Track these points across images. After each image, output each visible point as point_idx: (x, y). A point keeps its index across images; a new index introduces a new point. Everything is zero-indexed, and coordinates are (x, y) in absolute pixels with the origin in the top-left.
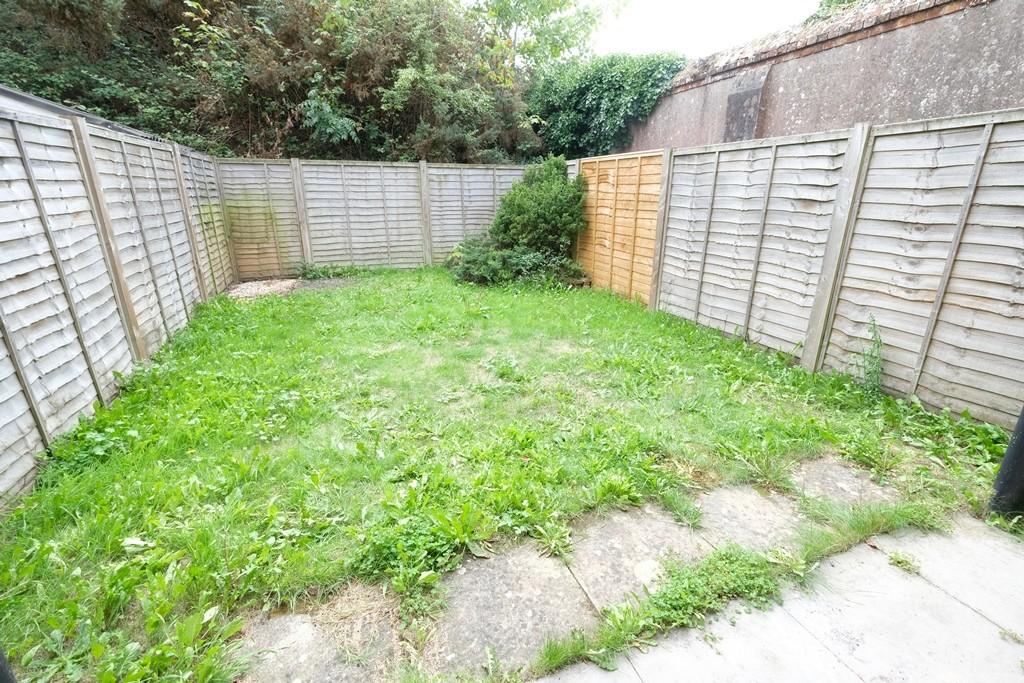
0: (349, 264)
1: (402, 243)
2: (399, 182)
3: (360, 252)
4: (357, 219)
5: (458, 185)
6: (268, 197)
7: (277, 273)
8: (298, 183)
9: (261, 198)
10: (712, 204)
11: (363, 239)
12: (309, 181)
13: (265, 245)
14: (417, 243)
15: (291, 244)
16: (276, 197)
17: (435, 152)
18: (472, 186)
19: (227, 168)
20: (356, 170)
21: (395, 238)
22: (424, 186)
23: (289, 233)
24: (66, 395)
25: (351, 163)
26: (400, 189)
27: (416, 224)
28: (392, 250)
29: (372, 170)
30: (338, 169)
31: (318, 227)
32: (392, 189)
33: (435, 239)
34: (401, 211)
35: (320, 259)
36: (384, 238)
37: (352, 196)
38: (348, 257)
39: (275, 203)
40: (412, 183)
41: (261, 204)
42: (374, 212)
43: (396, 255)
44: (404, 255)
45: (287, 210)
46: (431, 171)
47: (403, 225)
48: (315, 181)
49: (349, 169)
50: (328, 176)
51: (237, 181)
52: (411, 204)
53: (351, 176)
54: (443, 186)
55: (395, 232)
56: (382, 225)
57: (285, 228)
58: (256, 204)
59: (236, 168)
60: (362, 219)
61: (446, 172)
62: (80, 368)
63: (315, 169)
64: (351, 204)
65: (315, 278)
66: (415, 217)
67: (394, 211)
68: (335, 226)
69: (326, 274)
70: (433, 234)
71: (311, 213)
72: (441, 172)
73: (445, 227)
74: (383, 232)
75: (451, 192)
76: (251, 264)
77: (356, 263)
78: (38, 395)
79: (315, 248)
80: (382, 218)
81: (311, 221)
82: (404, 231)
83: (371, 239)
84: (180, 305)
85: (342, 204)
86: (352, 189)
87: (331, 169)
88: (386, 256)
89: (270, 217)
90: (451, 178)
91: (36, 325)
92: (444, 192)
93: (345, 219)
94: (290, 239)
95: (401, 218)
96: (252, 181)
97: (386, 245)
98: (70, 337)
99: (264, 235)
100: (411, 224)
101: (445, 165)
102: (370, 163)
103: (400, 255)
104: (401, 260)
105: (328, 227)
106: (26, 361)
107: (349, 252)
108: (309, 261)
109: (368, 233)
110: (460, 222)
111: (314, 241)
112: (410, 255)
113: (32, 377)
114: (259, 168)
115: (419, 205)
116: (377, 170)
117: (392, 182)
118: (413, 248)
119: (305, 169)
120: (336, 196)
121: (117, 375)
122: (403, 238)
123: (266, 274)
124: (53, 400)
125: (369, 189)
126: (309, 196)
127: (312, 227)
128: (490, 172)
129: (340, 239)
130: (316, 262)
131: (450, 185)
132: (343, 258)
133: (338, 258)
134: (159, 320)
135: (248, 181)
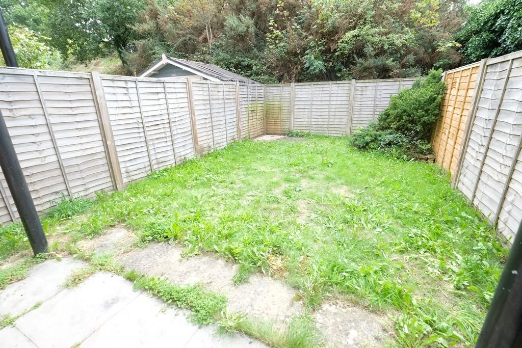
0: (308, 131)
1: (336, 123)
2: (339, 92)
3: (315, 126)
4: (316, 110)
5: (374, 92)
6: (281, 100)
7: (280, 132)
8: (292, 93)
9: (278, 100)
10: (500, 106)
11: (316, 120)
12: (297, 93)
13: (277, 120)
14: (343, 123)
15: (286, 120)
16: (283, 100)
17: (365, 74)
18: (383, 92)
19: (269, 89)
20: (318, 86)
21: (332, 120)
22: (352, 93)
23: (286, 116)
24: (163, 160)
25: (316, 83)
26: (339, 95)
27: (345, 113)
28: (330, 126)
29: (326, 86)
30: (310, 87)
31: (298, 114)
32: (335, 95)
33: (354, 122)
34: (337, 106)
35: (297, 128)
36: (326, 120)
37: (315, 99)
38: (309, 128)
39: (283, 103)
40: (346, 91)
41: (278, 103)
42: (324, 107)
43: (331, 129)
44: (336, 129)
45: (287, 105)
46: (358, 85)
47: (337, 114)
48: (299, 93)
49: (315, 86)
50: (306, 90)
51: (271, 94)
52: (344, 102)
53: (315, 89)
54: (364, 92)
55: (333, 117)
56: (327, 113)
57: (285, 113)
58: (276, 103)
59: (272, 88)
60: (318, 110)
61: (367, 84)
62: (171, 153)
63: (300, 87)
64: (314, 103)
65: (292, 136)
66: (345, 110)
67: (334, 107)
68: (305, 113)
69: (297, 135)
70: (354, 119)
71: (296, 107)
72: (364, 85)
73: (362, 116)
74: (327, 117)
75: (368, 96)
76: (272, 128)
77: (312, 131)
78: (153, 158)
79: (295, 123)
80: (327, 110)
81: (296, 110)
82: (337, 117)
83: (320, 120)
84: (225, 140)
85: (310, 103)
86: (315, 95)
87: (307, 87)
88: (326, 129)
89: (280, 108)
90: (370, 88)
91: (157, 139)
92: (364, 96)
93: (310, 110)
94: (286, 118)
95: (337, 110)
96: (276, 93)
97: (327, 123)
98: (169, 143)
99: (277, 116)
100: (342, 113)
101: (370, 81)
102: (325, 83)
103: (333, 129)
104: (334, 132)
105: (302, 113)
106: (151, 148)
107: (309, 125)
108: (292, 128)
109: (319, 117)
110: (372, 113)
111: (295, 120)
112: (339, 129)
113: (152, 152)
114: (279, 88)
115: (348, 103)
116: (328, 86)
117: (335, 92)
118: (341, 126)
119: (296, 87)
120: (307, 99)
121: (185, 158)
122: (336, 121)
123: (276, 132)
124: (158, 160)
125: (323, 95)
126: (296, 99)
127: (295, 113)
128: (397, 83)
129: (306, 120)
130: (294, 129)
131: (368, 92)
132: (306, 128)
133: (304, 128)
134: (212, 143)
135: (275, 94)
